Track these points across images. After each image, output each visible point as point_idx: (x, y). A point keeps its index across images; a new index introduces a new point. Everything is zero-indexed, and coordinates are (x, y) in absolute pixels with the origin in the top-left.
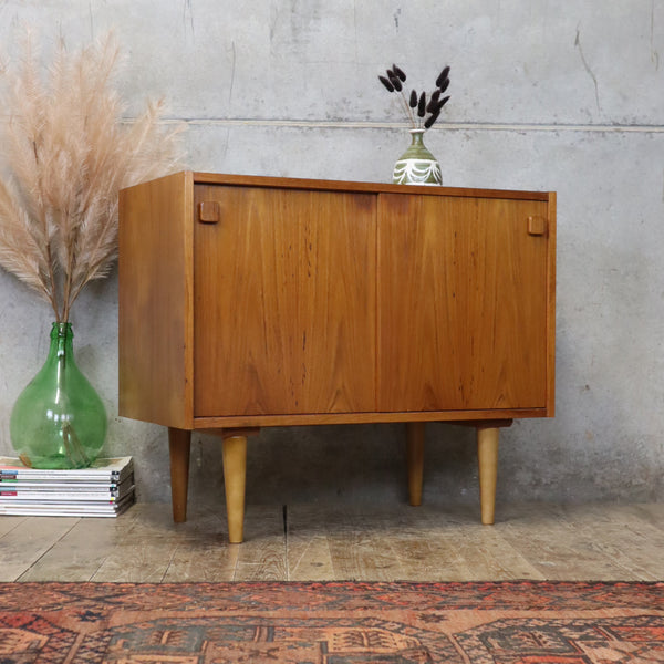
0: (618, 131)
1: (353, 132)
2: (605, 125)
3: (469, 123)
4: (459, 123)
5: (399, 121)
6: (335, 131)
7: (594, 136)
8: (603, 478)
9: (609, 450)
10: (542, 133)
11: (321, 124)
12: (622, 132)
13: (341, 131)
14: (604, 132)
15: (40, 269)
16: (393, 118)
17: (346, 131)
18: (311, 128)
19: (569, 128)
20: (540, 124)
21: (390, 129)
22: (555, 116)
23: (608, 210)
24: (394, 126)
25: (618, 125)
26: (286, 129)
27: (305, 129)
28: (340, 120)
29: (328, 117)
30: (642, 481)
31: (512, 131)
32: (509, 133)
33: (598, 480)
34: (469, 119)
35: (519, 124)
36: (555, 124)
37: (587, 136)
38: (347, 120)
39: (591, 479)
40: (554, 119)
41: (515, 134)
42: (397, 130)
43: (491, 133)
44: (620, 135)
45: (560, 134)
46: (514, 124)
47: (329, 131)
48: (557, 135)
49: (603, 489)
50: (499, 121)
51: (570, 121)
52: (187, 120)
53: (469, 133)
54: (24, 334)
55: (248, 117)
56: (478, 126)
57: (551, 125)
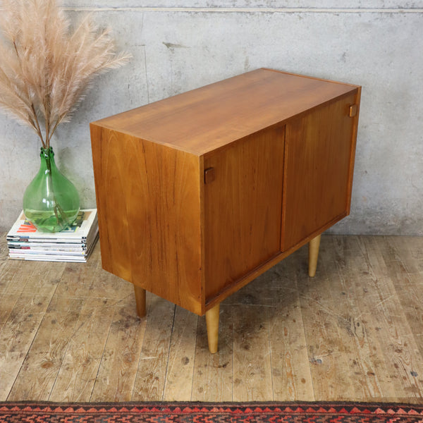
0: (402, 12)
1: (224, 15)
2: (393, 8)
3: (301, 8)
4: (294, 8)
5: (254, 7)
6: (213, 15)
7: (385, 16)
8: (371, 222)
9: (376, 207)
10: (350, 14)
11: (203, 10)
12: (405, 13)
13: (216, 14)
14: (391, 13)
15: (30, 117)
16: (251, 5)
17: (220, 14)
18: (196, 13)
19: (368, 10)
20: (349, 8)
21: (249, 12)
22: (360, 2)
23: (389, 65)
24: (251, 10)
25: (402, 8)
26: (180, 14)
27: (193, 13)
28: (216, 7)
29: (208, 5)
30: (393, 223)
31: (330, 13)
32: (327, 14)
33: (368, 223)
34: (301, 5)
35: (334, 8)
36: (359, 8)
37: (380, 15)
38: (220, 7)
39: (364, 222)
40: (359, 5)
41: (332, 15)
42: (253, 13)
43: (315, 14)
44: (402, 15)
45: (362, 15)
46: (331, 8)
47: (208, 14)
48: (360, 15)
49: (370, 227)
50: (322, 6)
51: (369, 6)
52: (115, 8)
53: (301, 14)
54: (28, 141)
55: (156, 5)
56: (307, 10)
57: (356, 8)
